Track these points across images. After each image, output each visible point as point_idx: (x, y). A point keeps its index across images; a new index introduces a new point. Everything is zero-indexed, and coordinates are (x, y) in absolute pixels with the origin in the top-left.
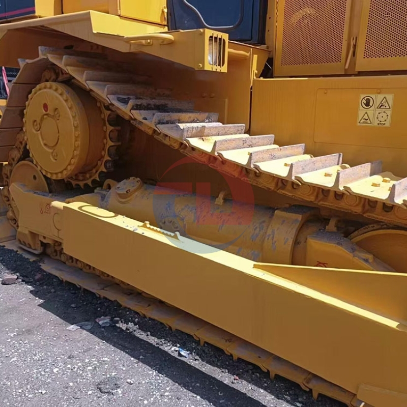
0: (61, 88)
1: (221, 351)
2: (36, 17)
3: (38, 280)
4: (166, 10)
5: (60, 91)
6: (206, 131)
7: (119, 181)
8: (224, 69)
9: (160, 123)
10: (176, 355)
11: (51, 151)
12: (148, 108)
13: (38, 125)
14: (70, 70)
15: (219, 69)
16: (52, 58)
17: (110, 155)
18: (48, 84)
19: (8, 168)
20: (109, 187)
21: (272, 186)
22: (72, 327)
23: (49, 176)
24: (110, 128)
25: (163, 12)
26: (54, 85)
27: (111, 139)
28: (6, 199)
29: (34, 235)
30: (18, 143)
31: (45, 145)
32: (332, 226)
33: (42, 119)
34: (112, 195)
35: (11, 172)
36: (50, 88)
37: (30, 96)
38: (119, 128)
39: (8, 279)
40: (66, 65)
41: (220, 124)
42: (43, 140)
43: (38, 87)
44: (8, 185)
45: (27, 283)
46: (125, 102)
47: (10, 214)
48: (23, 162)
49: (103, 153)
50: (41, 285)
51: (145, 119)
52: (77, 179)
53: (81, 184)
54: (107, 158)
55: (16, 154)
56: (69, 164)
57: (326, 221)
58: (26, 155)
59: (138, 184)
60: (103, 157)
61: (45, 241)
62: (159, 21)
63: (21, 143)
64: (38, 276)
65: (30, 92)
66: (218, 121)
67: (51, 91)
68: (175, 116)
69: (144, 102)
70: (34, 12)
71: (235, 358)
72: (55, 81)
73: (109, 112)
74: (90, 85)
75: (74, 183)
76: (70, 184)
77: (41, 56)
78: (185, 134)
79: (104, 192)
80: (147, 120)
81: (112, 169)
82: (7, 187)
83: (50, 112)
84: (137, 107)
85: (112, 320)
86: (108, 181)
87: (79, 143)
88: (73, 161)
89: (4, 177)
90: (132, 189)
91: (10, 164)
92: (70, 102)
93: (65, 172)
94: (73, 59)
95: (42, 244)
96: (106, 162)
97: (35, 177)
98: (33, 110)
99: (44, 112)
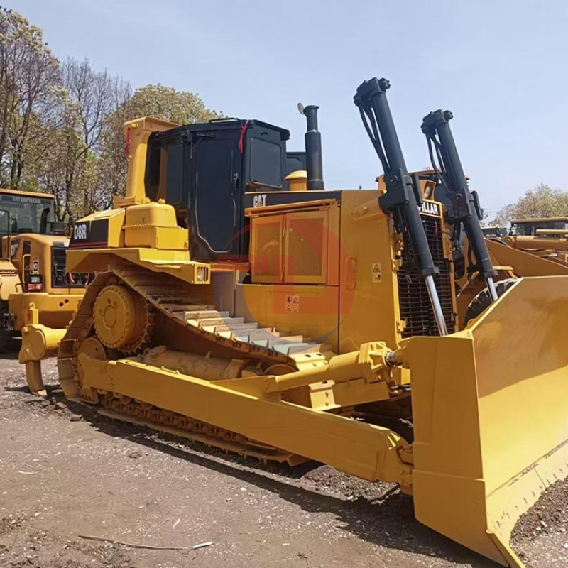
0: (120, 289)
1: (203, 443)
2: (107, 248)
3: (95, 419)
4: (187, 242)
5: (119, 292)
6: (200, 316)
7: (152, 348)
8: (208, 282)
9: (174, 311)
10: (177, 448)
11: (110, 329)
12: (169, 302)
13: (103, 312)
14: (126, 280)
15: (204, 283)
16: (115, 272)
17: (148, 332)
18: (112, 287)
19: (78, 344)
20: (147, 352)
21: (231, 345)
22: (117, 438)
23: (108, 346)
24: (149, 314)
25: (186, 243)
26: (115, 287)
27: (149, 321)
28: (73, 367)
29: (94, 389)
30: (87, 326)
31: (107, 325)
32: (259, 366)
33: (106, 308)
34: (147, 357)
35: (80, 346)
36: (113, 289)
37: (99, 294)
38: (154, 314)
39: (75, 418)
40: (123, 276)
41: (216, 312)
42: (106, 321)
43: (105, 288)
44: (76, 356)
45: (87, 421)
46: (155, 298)
47: (76, 378)
48: (89, 339)
49: (144, 330)
50: (97, 422)
51: (166, 309)
52: (126, 349)
53: (129, 352)
54: (146, 334)
55: (85, 333)
56: (122, 337)
57: (257, 363)
58: (93, 332)
59: (163, 350)
60: (144, 333)
61: (101, 393)
62: (183, 248)
63: (89, 325)
64: (95, 416)
65: (99, 291)
66: (215, 310)
67: (113, 291)
68: (183, 307)
69: (167, 299)
70: (107, 244)
71: (209, 446)
72: (116, 285)
73: (148, 305)
74: (137, 289)
75: (124, 352)
76: (121, 352)
77: (109, 271)
78: (186, 317)
79: (143, 356)
80: (167, 309)
81: (149, 342)
82: (75, 358)
83: (112, 304)
84: (162, 302)
85: (142, 434)
86: (147, 349)
87: (129, 323)
88: (124, 335)
89: (74, 349)
90: (159, 352)
91: (80, 341)
92: (125, 298)
93: (118, 343)
94: (129, 273)
95: (99, 395)
96: (146, 336)
97: (97, 349)
98: (101, 302)
99: (108, 304)
